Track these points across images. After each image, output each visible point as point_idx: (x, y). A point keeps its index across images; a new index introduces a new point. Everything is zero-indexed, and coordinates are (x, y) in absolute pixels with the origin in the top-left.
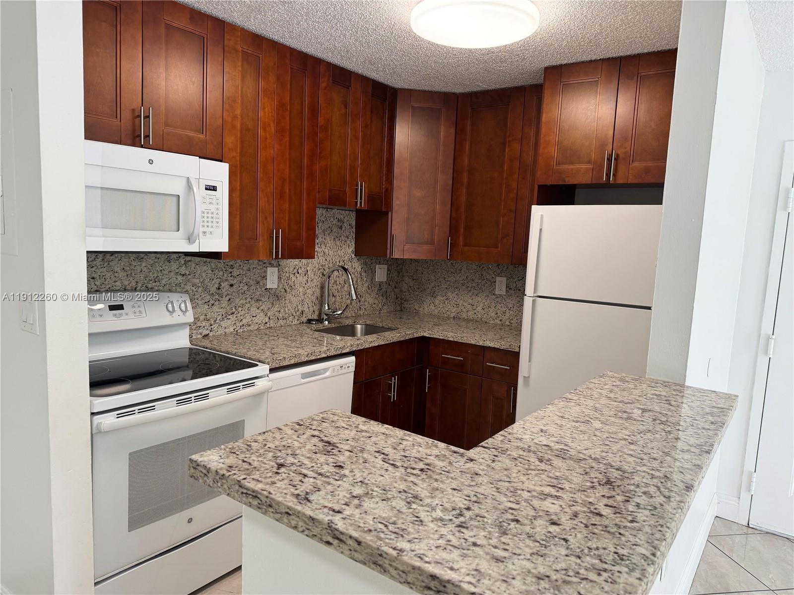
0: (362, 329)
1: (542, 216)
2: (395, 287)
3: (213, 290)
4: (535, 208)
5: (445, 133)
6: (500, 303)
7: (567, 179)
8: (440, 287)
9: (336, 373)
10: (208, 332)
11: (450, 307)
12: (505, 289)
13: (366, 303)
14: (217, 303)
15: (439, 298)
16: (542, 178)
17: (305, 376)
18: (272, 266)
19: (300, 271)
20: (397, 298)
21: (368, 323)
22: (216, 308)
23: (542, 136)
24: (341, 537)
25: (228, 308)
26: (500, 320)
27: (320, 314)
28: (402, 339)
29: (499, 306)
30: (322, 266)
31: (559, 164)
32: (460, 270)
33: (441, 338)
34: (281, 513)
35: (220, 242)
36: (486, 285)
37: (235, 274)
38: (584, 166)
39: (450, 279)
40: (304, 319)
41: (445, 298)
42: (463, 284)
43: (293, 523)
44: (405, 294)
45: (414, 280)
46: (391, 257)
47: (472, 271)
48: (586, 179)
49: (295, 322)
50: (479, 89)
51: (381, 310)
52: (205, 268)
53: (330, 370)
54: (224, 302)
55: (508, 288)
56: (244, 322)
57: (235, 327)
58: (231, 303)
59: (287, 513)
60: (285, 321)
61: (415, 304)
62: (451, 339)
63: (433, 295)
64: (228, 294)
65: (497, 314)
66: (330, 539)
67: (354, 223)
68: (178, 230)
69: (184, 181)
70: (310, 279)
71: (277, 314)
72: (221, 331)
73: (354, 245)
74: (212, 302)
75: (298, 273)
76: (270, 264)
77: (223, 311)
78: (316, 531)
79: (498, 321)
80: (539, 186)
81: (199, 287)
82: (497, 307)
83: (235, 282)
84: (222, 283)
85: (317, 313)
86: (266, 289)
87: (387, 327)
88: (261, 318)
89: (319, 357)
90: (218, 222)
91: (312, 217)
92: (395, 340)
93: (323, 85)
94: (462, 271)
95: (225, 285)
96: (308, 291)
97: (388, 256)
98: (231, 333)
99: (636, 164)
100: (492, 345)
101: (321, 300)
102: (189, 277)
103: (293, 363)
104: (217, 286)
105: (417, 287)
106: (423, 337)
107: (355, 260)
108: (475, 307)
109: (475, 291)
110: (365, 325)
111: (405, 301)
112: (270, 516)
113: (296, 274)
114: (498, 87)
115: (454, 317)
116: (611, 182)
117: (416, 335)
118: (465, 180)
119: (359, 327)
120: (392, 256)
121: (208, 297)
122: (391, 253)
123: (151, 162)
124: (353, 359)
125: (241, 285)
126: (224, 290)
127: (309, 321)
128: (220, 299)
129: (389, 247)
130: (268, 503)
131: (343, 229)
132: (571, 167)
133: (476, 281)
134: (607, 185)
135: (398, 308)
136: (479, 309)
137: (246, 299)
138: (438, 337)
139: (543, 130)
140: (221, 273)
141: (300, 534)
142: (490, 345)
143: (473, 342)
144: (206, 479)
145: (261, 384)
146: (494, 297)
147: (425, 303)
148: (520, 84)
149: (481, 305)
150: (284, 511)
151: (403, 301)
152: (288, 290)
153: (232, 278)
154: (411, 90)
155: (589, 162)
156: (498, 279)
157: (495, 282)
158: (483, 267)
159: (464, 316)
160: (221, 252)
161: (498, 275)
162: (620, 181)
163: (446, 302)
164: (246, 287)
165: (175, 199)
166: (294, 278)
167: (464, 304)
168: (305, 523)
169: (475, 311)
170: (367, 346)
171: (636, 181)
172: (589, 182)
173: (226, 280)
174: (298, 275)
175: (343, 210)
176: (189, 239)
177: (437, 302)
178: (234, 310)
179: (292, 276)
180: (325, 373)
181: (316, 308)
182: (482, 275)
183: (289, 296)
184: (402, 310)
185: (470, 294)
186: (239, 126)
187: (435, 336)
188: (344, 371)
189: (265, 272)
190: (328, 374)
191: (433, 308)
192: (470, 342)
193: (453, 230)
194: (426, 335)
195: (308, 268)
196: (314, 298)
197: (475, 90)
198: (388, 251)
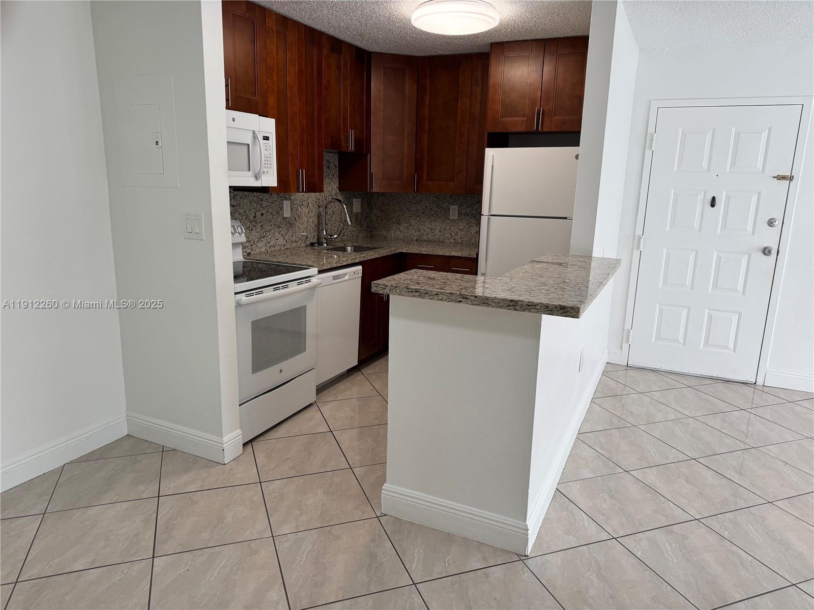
0: (351, 249)
1: (493, 155)
2: (367, 218)
3: (251, 218)
4: (487, 150)
5: (409, 88)
6: (454, 226)
7: (508, 128)
8: (404, 216)
9: (351, 278)
10: (250, 251)
11: (413, 232)
12: (457, 215)
13: (348, 231)
14: (254, 228)
15: (404, 225)
16: (490, 127)
17: (335, 278)
18: (287, 199)
19: (304, 203)
20: (368, 227)
21: (355, 245)
22: (253, 232)
23: (490, 96)
24: (467, 297)
25: (261, 233)
26: (454, 239)
27: (318, 239)
28: (389, 254)
29: (453, 229)
30: (318, 199)
31: (503, 117)
32: (421, 201)
33: (416, 252)
34: (433, 295)
35: (270, 180)
36: (442, 212)
37: (264, 205)
38: (520, 119)
39: (412, 209)
40: (308, 243)
41: (408, 224)
42: (423, 213)
43: (440, 298)
44: (373, 223)
45: (381, 211)
46: (371, 191)
47: (430, 202)
48: (522, 129)
49: (303, 245)
50: (435, 54)
51: (357, 236)
52: (246, 201)
53: (348, 274)
54: (259, 229)
55: (460, 213)
56: (271, 243)
57: (266, 248)
58: (262, 229)
59: (437, 294)
60: (296, 244)
61: (383, 231)
62: (423, 253)
63: (399, 223)
64: (260, 222)
65: (451, 235)
66: (461, 299)
67: (337, 164)
68: (249, 170)
69: (251, 134)
70: (310, 210)
71: (291, 238)
72: (258, 251)
73: (338, 182)
74: (251, 227)
75: (303, 205)
76: (285, 198)
77: (258, 235)
78: (453, 298)
79: (453, 241)
80: (489, 134)
81: (243, 216)
82: (451, 230)
83: (264, 212)
84: (256, 213)
85: (316, 238)
86: (284, 218)
87: (372, 247)
88: (281, 241)
89: (342, 264)
90: (270, 164)
91: (321, 159)
92: (385, 254)
93: (325, 53)
94: (422, 202)
95: (258, 214)
96: (310, 220)
97: (369, 191)
98: (264, 253)
99: (556, 117)
100: (456, 254)
101: (319, 227)
102: (237, 207)
103: (328, 268)
104: (253, 214)
105: (385, 216)
106: (402, 253)
107: (339, 194)
108: (433, 230)
109: (434, 218)
110: (353, 246)
111: (375, 228)
112: (427, 299)
113: (302, 206)
114: (451, 53)
115: (417, 240)
116: (539, 131)
117: (398, 251)
118: (427, 127)
119: (349, 248)
120: (372, 189)
121: (249, 224)
122: (371, 187)
123: (234, 120)
124: (360, 267)
125: (268, 214)
126: (258, 218)
127: (312, 244)
128: (256, 225)
129: (369, 183)
130: (425, 292)
131: (330, 168)
132: (511, 119)
133: (434, 209)
134: (537, 133)
135: (369, 235)
136: (437, 231)
137: (271, 226)
138: (414, 252)
139: (491, 91)
140: (255, 205)
141: (445, 302)
142: (454, 254)
143: (442, 254)
144: (384, 290)
145: (314, 280)
146: (449, 221)
147: (392, 230)
148: (468, 52)
149: (439, 228)
150: (435, 294)
151: (372, 229)
152: (297, 219)
153: (262, 209)
154: (382, 53)
155: (524, 116)
156: (452, 207)
157: (449, 209)
158: (439, 198)
159: (425, 238)
160: (269, 187)
161: (452, 204)
162: (545, 130)
163: (410, 228)
164: (271, 216)
165: (246, 147)
166: (300, 209)
167: (424, 228)
168: (447, 296)
169: (433, 234)
170: (369, 258)
171: (556, 130)
172: (525, 131)
173: (259, 210)
174: (303, 207)
175: (331, 153)
176: (256, 177)
177: (402, 228)
178: (265, 234)
179: (299, 207)
180: (344, 277)
181: (316, 234)
182: (438, 204)
183: (298, 224)
184: (371, 237)
185: (429, 220)
186: (276, 89)
187: (411, 252)
188: (355, 276)
189: (282, 204)
190: (347, 277)
191: (399, 233)
192: (439, 254)
193: (418, 167)
194: (403, 251)
195: (309, 201)
196: (313, 226)
197: (433, 54)
198: (369, 186)
